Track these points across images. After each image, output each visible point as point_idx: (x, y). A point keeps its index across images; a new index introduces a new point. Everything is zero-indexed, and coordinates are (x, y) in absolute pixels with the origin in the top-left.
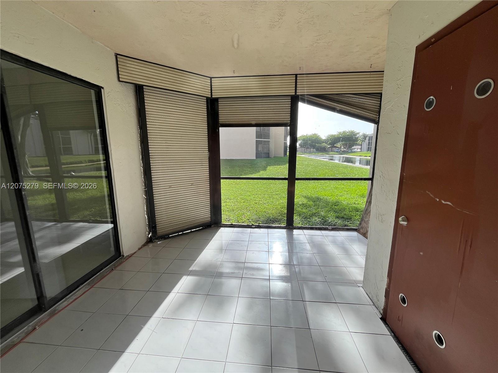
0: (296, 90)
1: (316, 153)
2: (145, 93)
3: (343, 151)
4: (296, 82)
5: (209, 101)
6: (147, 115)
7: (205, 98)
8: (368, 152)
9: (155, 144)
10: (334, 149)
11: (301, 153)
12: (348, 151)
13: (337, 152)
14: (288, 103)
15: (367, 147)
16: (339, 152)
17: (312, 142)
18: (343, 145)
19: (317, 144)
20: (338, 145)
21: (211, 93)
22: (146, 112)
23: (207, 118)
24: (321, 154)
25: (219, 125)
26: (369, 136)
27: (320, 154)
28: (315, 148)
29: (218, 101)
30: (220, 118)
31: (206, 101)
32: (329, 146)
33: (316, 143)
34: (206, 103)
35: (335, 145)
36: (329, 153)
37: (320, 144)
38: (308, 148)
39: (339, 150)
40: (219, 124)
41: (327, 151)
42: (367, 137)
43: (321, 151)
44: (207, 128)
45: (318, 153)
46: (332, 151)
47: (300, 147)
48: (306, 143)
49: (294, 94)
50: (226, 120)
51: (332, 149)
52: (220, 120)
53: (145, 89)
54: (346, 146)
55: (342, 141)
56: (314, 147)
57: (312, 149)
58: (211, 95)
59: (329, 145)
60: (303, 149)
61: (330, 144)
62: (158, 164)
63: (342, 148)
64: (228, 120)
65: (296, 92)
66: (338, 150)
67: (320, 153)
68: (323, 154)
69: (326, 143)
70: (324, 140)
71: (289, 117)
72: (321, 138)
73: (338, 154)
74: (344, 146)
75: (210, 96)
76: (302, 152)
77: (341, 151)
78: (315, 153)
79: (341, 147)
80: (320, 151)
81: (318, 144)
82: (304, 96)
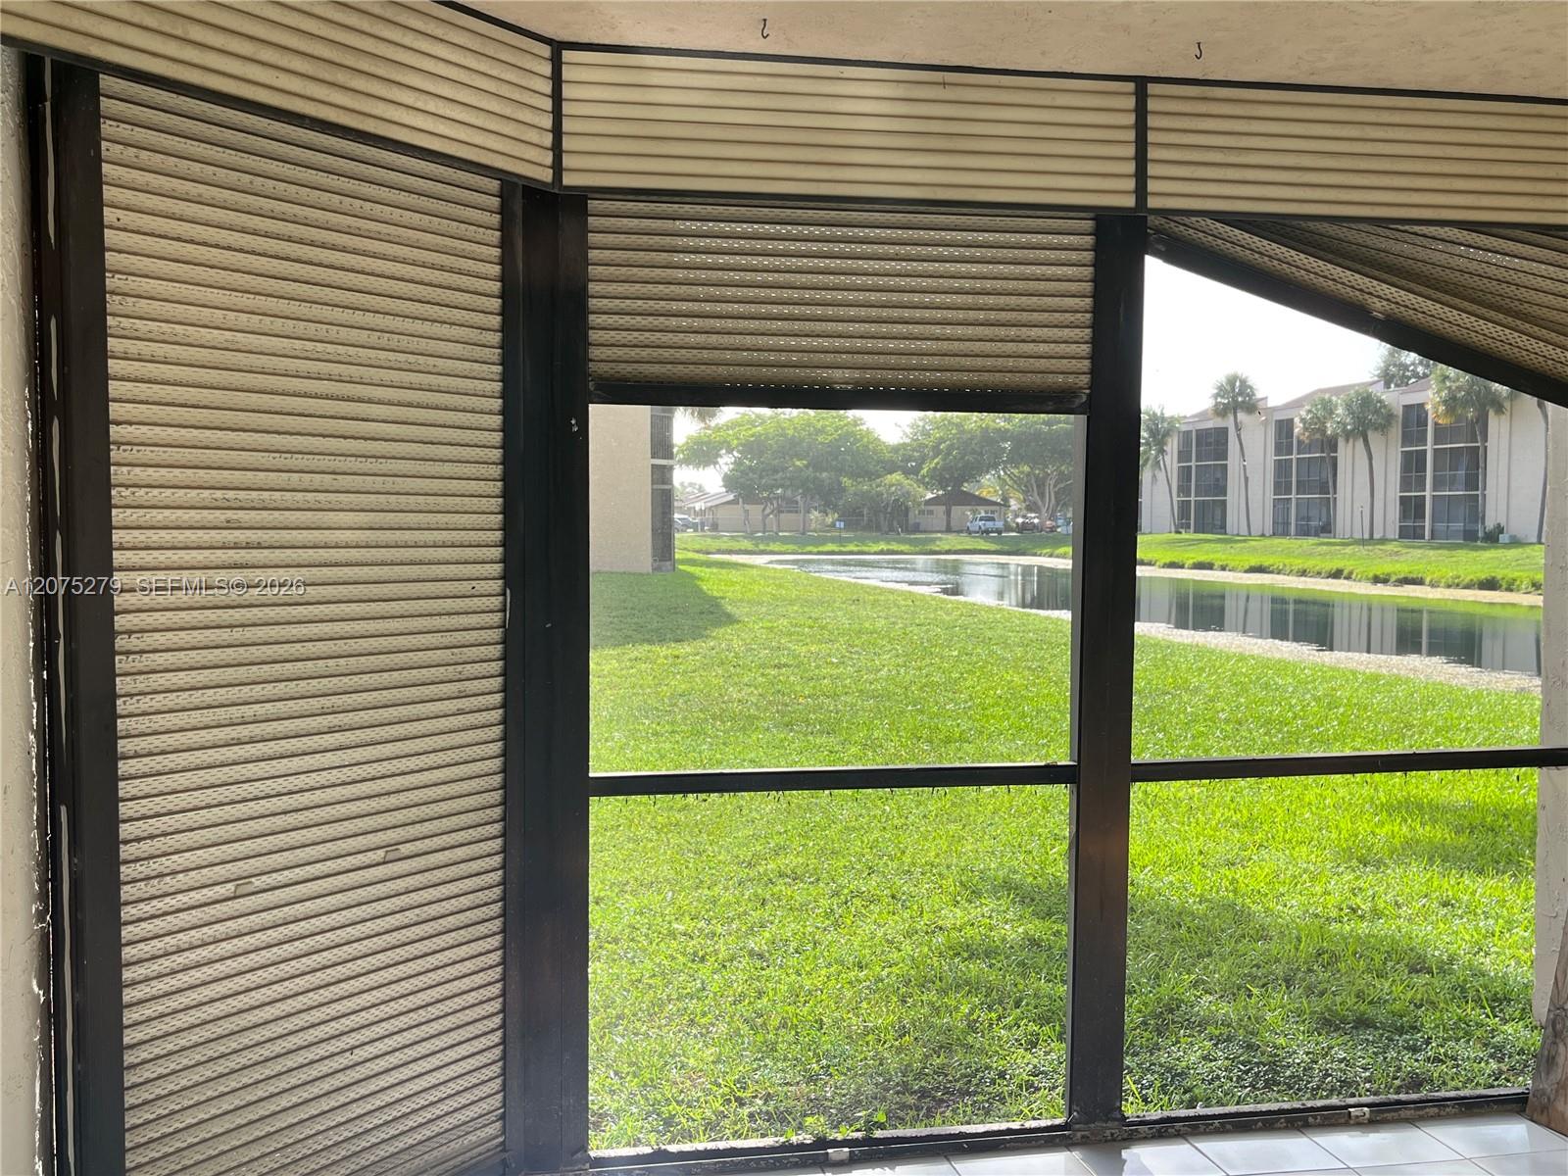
0: (1141, 176)
1: (849, 540)
2: (107, 128)
3: (1022, 528)
4: (1141, 128)
5: (518, 206)
6: (113, 303)
7: (494, 185)
8: (1184, 536)
9: (155, 536)
10: (964, 513)
11: (747, 544)
12: (1053, 529)
13: (987, 532)
14: (1074, 256)
15: (1175, 499)
16: (999, 532)
17: (816, 465)
18: (1024, 485)
19: (846, 481)
20: (988, 485)
21: (557, 149)
22: (111, 282)
23: (504, 329)
24: (883, 546)
25: (591, 386)
26: (1184, 428)
27: (876, 548)
28: (835, 509)
29: (584, 213)
30: (594, 336)
31: (495, 202)
32: (929, 496)
33: (840, 471)
34: (496, 219)
35: (966, 487)
36: (933, 540)
37: (872, 476)
38: (790, 506)
39: (999, 524)
40: (586, 374)
41: (917, 529)
42: (1167, 433)
43: (878, 528)
44: (497, 404)
45: (862, 541)
46: (949, 530)
47: (731, 497)
48: (775, 471)
49: (1129, 202)
50: (645, 353)
51: (948, 513)
52: (595, 352)
53: (115, 98)
54: (1042, 495)
55: (1015, 459)
56: (828, 496)
57: (815, 515)
58: (557, 167)
59: (926, 486)
60: (755, 511)
61: (938, 478)
62: (171, 700)
63: (1014, 504)
64: (656, 353)
65: (1141, 192)
66: (990, 524)
67: (876, 541)
68: (895, 547)
69: (907, 472)
70: (896, 449)
71: (1086, 349)
72: (877, 439)
73: (993, 547)
74: (1025, 493)
75: (546, 176)
76: (750, 536)
77: (1008, 529)
78: (840, 541)
79: (1006, 499)
80: (868, 527)
81: (853, 475)
82: (1186, 220)
